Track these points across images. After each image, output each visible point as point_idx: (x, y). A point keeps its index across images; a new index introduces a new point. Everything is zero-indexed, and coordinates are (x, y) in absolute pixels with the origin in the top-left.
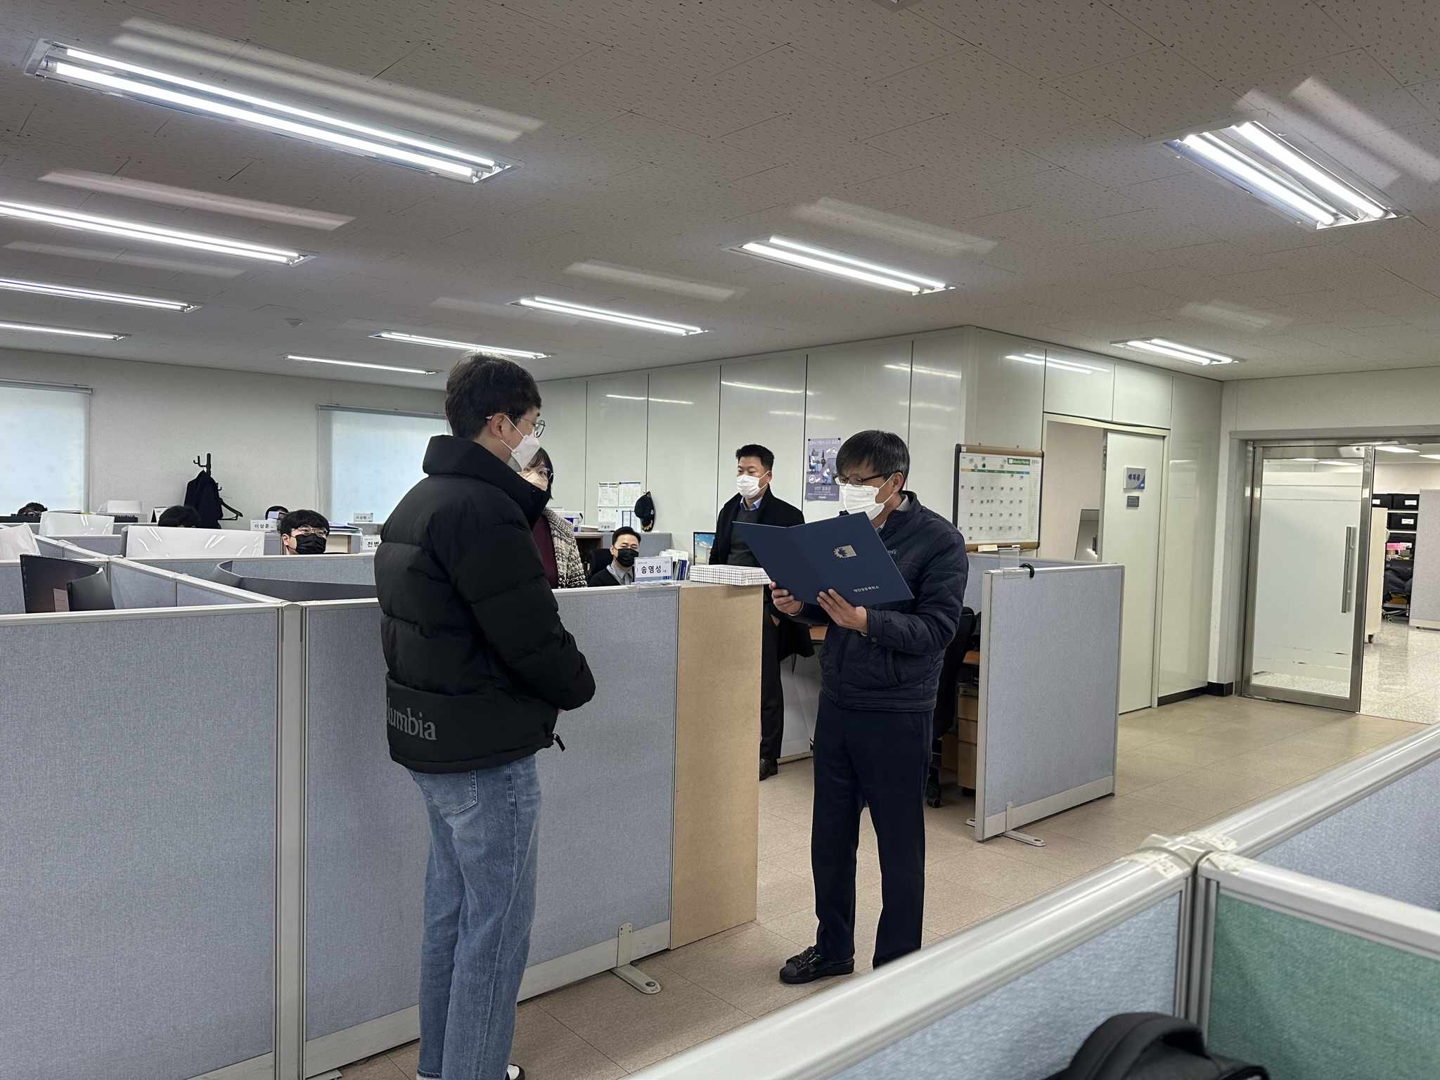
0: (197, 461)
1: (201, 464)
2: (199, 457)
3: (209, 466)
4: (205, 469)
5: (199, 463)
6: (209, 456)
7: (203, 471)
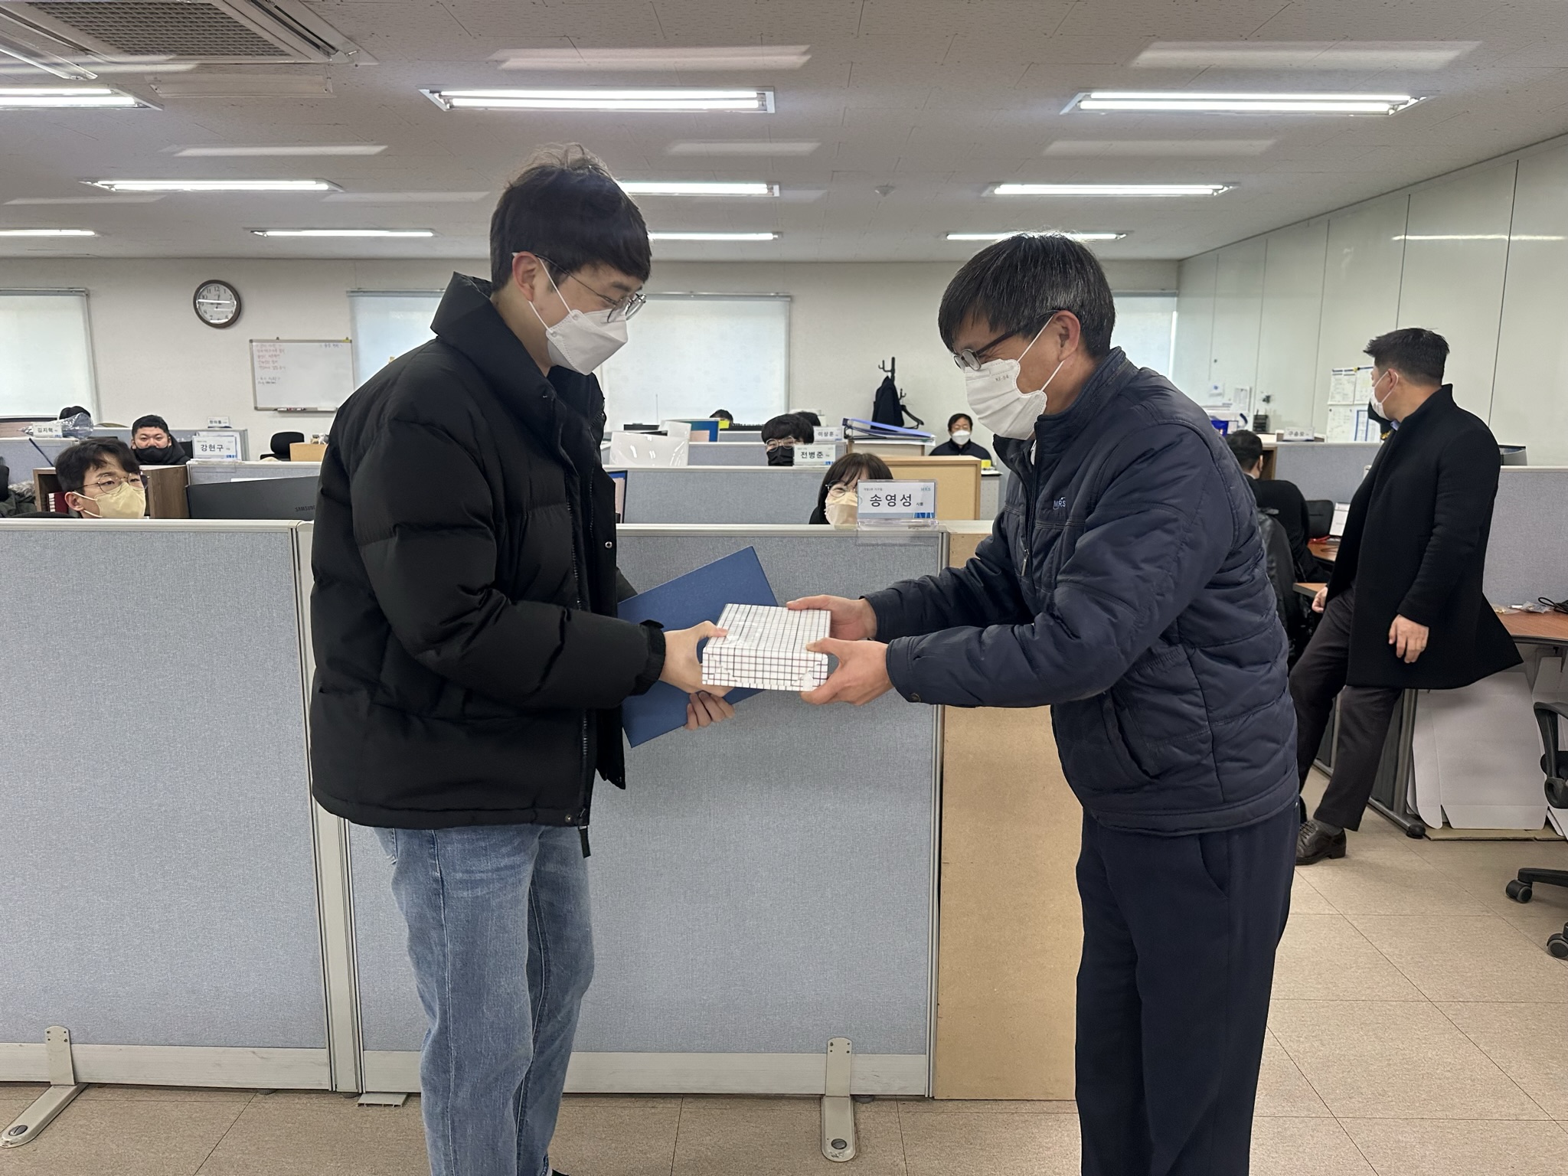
0: (881, 366)
1: (886, 369)
2: (883, 362)
3: (893, 371)
4: (890, 374)
5: (883, 368)
6: (893, 359)
7: (887, 377)
